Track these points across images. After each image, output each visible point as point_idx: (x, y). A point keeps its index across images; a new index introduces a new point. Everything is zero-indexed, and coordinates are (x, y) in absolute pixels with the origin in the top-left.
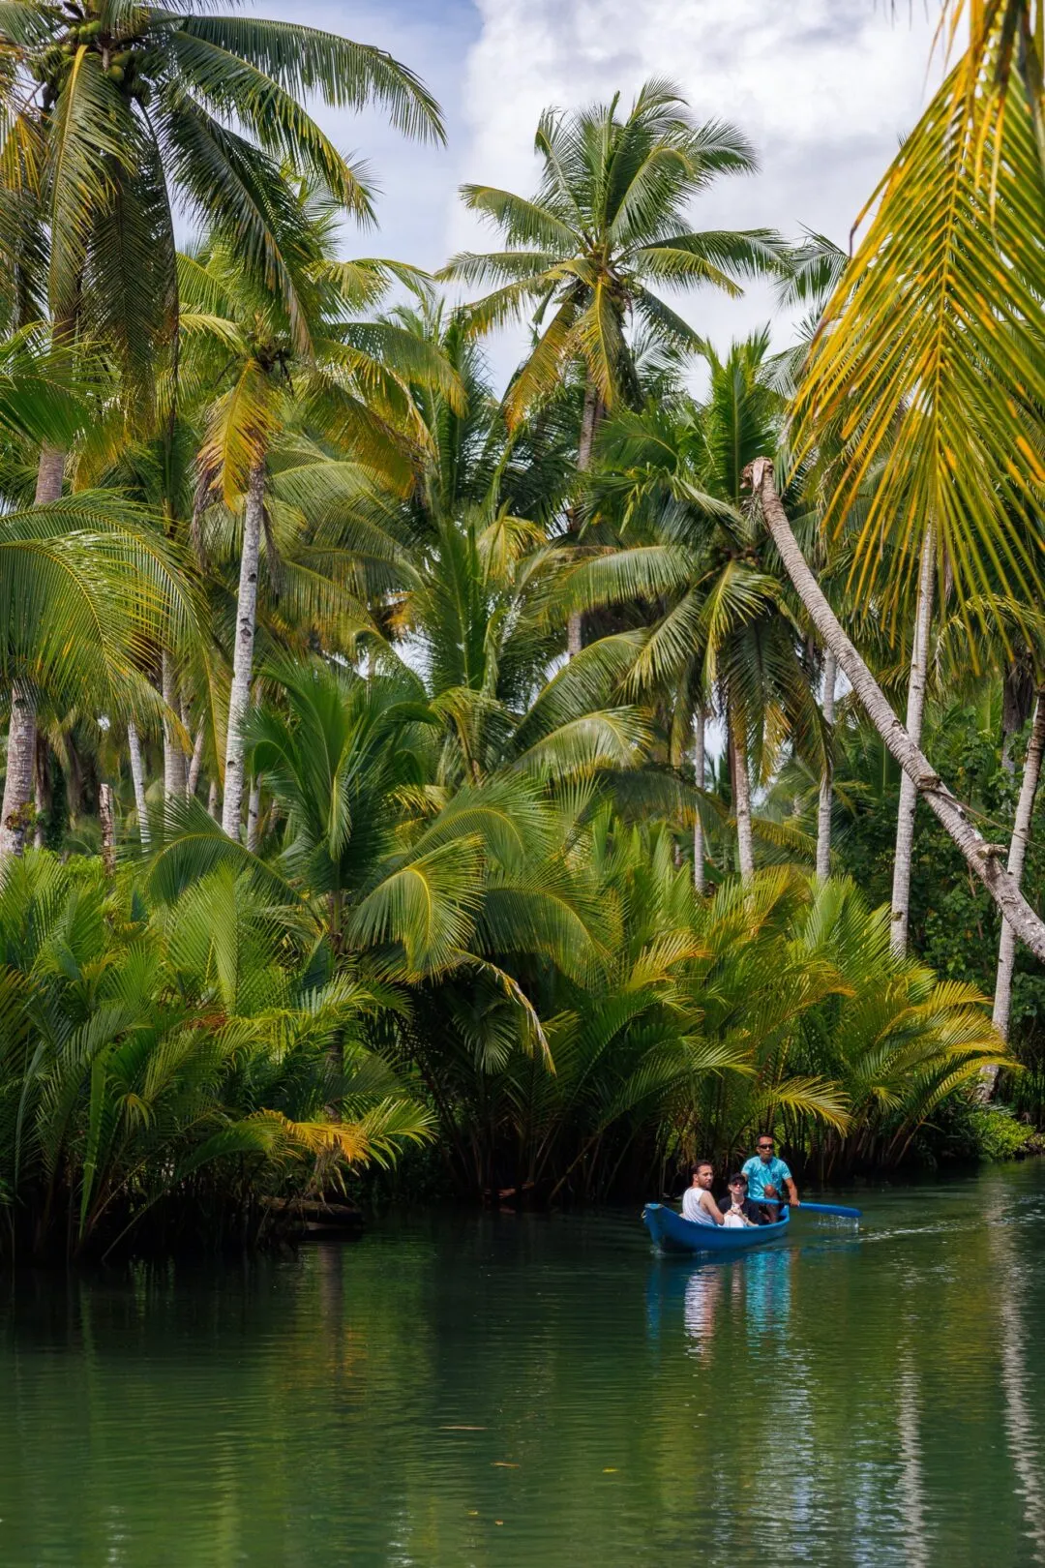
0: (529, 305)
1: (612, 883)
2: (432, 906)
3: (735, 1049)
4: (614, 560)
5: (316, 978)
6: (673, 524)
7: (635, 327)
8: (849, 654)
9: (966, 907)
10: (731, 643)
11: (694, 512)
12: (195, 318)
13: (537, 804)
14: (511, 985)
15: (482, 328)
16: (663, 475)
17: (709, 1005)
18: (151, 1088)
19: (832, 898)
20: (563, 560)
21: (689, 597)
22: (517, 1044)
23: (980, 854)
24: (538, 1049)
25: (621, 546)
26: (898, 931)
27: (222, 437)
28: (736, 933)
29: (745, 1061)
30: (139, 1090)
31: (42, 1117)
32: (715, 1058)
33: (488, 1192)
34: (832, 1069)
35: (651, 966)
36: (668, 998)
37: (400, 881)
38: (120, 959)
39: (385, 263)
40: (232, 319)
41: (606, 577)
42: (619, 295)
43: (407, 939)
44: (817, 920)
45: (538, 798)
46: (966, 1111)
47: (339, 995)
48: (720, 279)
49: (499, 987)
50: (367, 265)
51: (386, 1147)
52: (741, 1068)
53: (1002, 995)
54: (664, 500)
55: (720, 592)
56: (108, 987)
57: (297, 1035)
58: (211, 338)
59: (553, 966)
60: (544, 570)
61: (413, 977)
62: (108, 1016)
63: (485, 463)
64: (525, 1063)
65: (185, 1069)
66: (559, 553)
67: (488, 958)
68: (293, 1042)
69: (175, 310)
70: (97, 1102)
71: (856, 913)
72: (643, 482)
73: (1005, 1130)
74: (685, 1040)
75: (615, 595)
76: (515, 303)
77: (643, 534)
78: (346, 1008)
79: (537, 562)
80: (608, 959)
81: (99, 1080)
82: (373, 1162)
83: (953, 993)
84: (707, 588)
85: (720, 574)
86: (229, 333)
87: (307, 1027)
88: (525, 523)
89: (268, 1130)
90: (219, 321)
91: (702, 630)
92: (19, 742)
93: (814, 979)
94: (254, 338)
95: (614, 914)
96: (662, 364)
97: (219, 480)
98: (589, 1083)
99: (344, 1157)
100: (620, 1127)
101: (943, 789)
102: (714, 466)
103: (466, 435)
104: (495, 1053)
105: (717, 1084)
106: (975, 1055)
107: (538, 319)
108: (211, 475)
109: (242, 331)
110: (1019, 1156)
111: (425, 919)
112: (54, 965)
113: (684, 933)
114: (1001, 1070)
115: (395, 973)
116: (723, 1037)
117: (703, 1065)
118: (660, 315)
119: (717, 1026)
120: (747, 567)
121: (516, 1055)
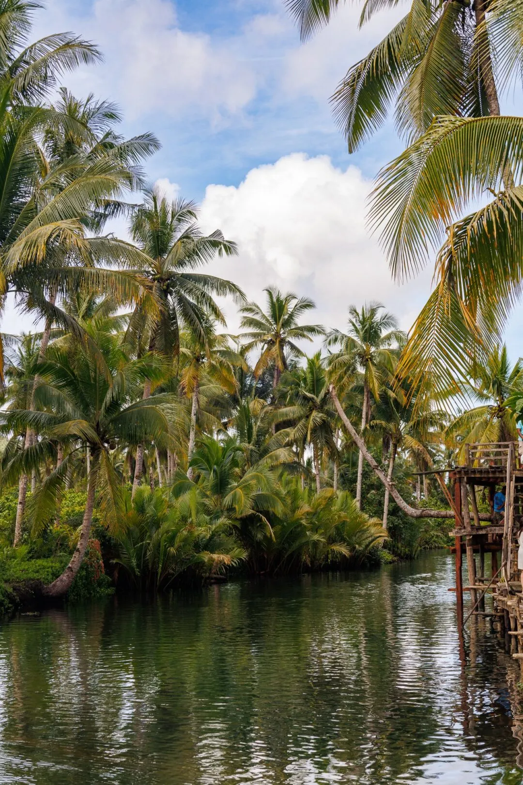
0: (260, 345)
1: (288, 492)
2: (243, 498)
3: (321, 535)
4: (284, 410)
5: (218, 517)
6: (299, 402)
7: (286, 350)
8: (355, 434)
9: (374, 499)
10: (314, 431)
11: (305, 398)
12: (183, 349)
13: (270, 472)
14: (264, 519)
15: (247, 351)
16: (297, 388)
17: (313, 523)
18: (176, 545)
19: (342, 496)
20: (271, 410)
21: (304, 420)
22: (265, 534)
23: (389, 485)
24: (271, 535)
25: (285, 406)
26: (358, 504)
27: (187, 379)
28: (319, 505)
29: (323, 538)
30: (173, 546)
31: (148, 553)
32: (316, 537)
33: (257, 572)
34: (343, 540)
35: (299, 513)
36: (304, 522)
37: (235, 492)
38: (167, 512)
39: (229, 335)
40: (190, 349)
41: (282, 415)
42: (282, 342)
43: (237, 507)
44: (338, 503)
45: (269, 471)
46: (377, 551)
47: (223, 520)
48: (308, 338)
49: (261, 520)
50: (223, 336)
51: (235, 561)
52: (322, 540)
53: (385, 521)
54: (297, 395)
55: (312, 418)
56: (165, 518)
57: (212, 532)
58: (184, 354)
59: (273, 513)
60: (266, 412)
61: (239, 517)
62: (165, 526)
63: (251, 385)
64: (268, 539)
65: (185, 540)
66: (270, 408)
67: (257, 512)
68: (211, 533)
69: (178, 347)
70: (162, 548)
71: (349, 501)
72: (292, 390)
73: (386, 556)
74: (308, 533)
75: (285, 419)
76: (256, 345)
77: (291, 403)
78: (224, 525)
79: (265, 410)
80: (288, 511)
81: (163, 544)
82: (232, 564)
83: (375, 520)
84: (308, 417)
85: (311, 413)
86: (189, 353)
87: (215, 529)
88: (262, 400)
89: (206, 556)
90: (186, 350)
91: (307, 428)
92: (139, 456)
93: (339, 517)
94: (195, 354)
95: (289, 501)
96: (296, 359)
97: (186, 390)
98: (283, 544)
99: (225, 563)
100: (292, 555)
101: (379, 468)
102: (309, 386)
103: (246, 377)
104: (260, 536)
105: (316, 544)
106: (380, 536)
107: (262, 349)
108: (183, 388)
109: (192, 352)
110: (390, 563)
111: (241, 502)
112: (151, 513)
113: (307, 505)
114: (385, 540)
115: (234, 516)
116: (317, 532)
117: (313, 539)
118: (293, 347)
119: (315, 529)
120: (318, 412)
121: (265, 536)
